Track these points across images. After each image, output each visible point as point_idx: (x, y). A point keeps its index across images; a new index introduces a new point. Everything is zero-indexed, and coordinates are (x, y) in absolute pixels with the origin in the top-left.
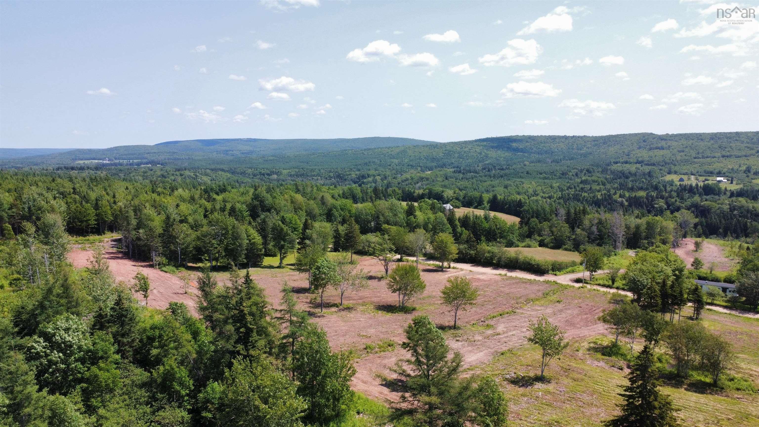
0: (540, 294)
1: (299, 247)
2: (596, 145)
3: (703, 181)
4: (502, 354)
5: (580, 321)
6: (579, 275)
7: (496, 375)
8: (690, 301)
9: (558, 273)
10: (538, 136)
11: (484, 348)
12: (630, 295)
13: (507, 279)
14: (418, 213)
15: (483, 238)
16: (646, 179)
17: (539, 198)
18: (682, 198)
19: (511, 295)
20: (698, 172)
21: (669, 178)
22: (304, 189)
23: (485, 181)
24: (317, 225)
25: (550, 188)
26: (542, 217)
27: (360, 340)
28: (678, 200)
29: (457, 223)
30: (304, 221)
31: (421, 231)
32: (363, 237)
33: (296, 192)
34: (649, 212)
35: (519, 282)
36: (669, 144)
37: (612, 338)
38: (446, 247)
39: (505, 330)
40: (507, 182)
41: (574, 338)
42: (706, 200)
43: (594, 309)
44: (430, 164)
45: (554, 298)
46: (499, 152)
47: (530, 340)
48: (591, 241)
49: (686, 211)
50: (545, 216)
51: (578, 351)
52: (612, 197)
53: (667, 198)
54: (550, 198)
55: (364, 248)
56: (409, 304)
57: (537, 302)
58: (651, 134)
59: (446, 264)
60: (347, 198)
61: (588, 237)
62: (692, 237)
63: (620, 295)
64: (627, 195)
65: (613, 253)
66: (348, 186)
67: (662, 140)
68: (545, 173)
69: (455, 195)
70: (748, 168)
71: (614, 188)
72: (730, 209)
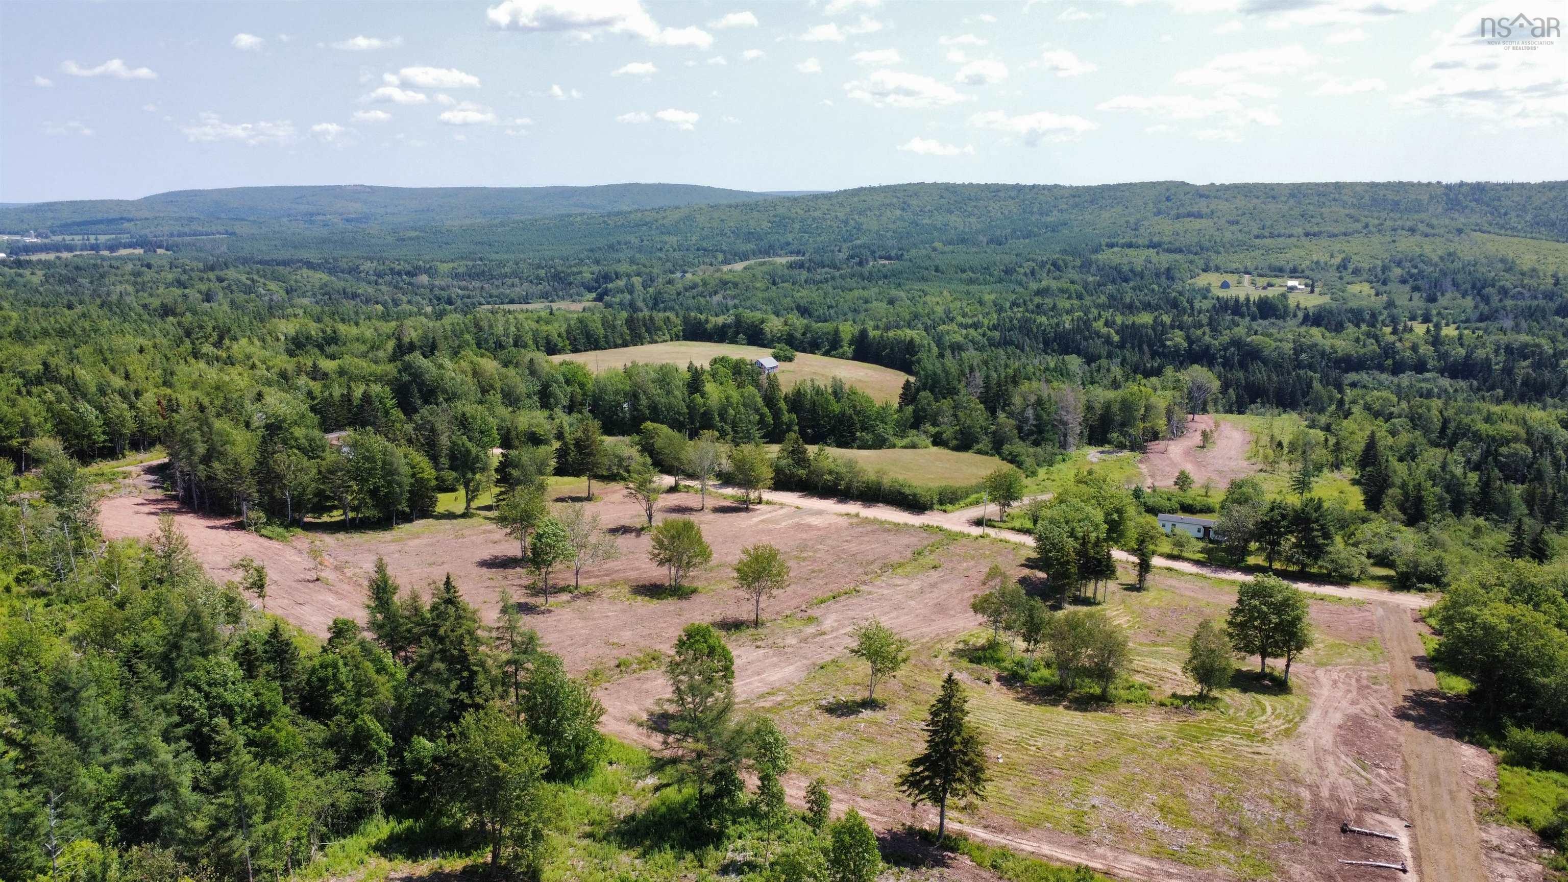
0: (909, 554)
2: (1076, 205)
3: (1262, 289)
4: (822, 667)
6: (983, 511)
7: (806, 701)
9: (949, 507)
10: (963, 185)
11: (797, 659)
13: (858, 525)
14: (709, 386)
16: (1160, 286)
18: (1216, 328)
19: (858, 557)
20: (1256, 269)
21: (1203, 280)
23: (851, 290)
25: (978, 306)
26: (942, 390)
27: (608, 651)
28: (1209, 331)
29: (783, 405)
32: (608, 442)
35: (878, 530)
36: (1212, 207)
37: (988, 635)
39: (836, 624)
40: (894, 292)
42: (1256, 333)
44: (742, 247)
45: (930, 559)
47: (853, 651)
48: (1023, 436)
51: (936, 656)
52: (1091, 325)
53: (1190, 327)
54: (975, 326)
55: (609, 467)
56: (685, 583)
57: (900, 571)
58: (1183, 184)
59: (753, 495)
61: (1020, 429)
64: (1119, 319)
65: (1059, 458)
67: (1201, 196)
68: (972, 269)
69: (787, 328)
70: (1343, 260)
71: (1098, 306)
72: (1294, 349)
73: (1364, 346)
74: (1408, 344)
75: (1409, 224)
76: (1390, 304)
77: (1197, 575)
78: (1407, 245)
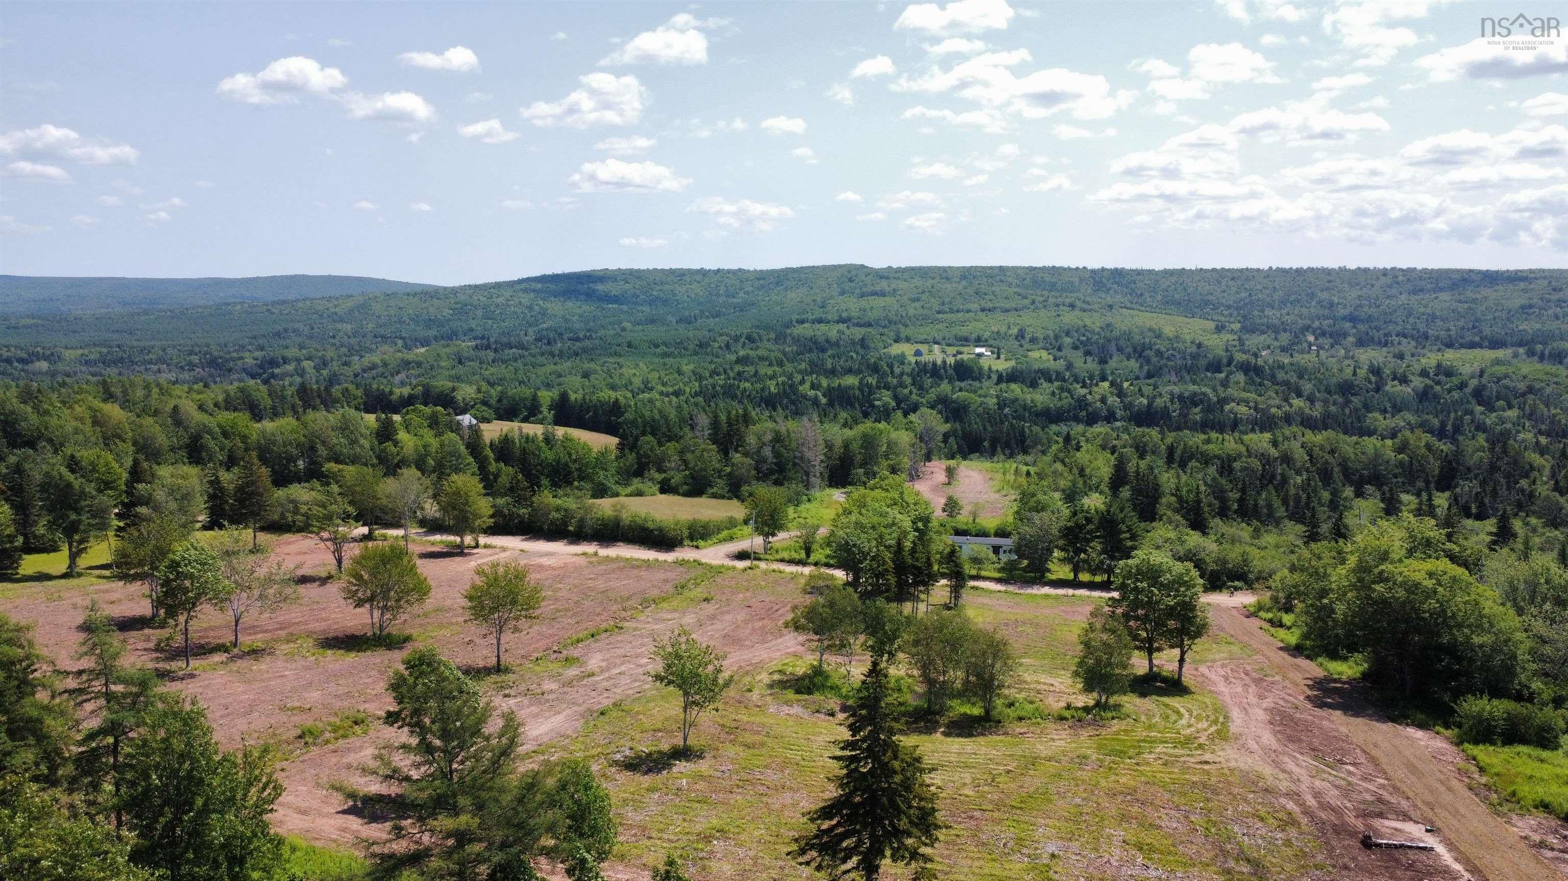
0: (669, 588)
1: (121, 524)
2: (763, 287)
3: (954, 355)
4: (602, 714)
5: (751, 634)
6: (743, 545)
7: (593, 757)
8: (943, 576)
9: (701, 543)
10: (647, 271)
11: (564, 706)
12: (840, 575)
13: (599, 563)
14: (402, 435)
15: (545, 481)
16: (857, 353)
17: (655, 395)
18: (921, 388)
19: (609, 594)
20: (944, 339)
21: (896, 349)
22: (125, 392)
23: (543, 365)
24: (164, 471)
25: (676, 375)
26: (664, 435)
27: (285, 719)
28: (915, 391)
29: (488, 452)
30: (128, 462)
31: (410, 473)
32: (280, 494)
33: (105, 401)
34: (866, 415)
35: (625, 567)
36: (893, 286)
37: (811, 659)
38: (467, 503)
39: (604, 664)
40: (587, 366)
41: (741, 667)
42: (961, 390)
43: (777, 607)
44: (422, 333)
45: (698, 592)
46: (569, 304)
47: (658, 678)
48: (763, 476)
49: (929, 411)
50: (669, 431)
51: (750, 690)
52: (797, 389)
53: (895, 388)
54: (677, 394)
55: (283, 515)
56: (395, 629)
57: (665, 605)
58: (863, 266)
59: (468, 540)
60: (235, 410)
61: (757, 469)
62: (940, 459)
63: (821, 577)
64: (825, 383)
65: (805, 498)
66: (236, 384)
67: (882, 277)
68: (665, 344)
69: (480, 396)
70: (1021, 330)
71: (800, 372)
72: (998, 404)
73: (1060, 399)
74: (1098, 397)
75: (1068, 301)
76: (1069, 367)
77: (1006, 592)
78: (1070, 318)
